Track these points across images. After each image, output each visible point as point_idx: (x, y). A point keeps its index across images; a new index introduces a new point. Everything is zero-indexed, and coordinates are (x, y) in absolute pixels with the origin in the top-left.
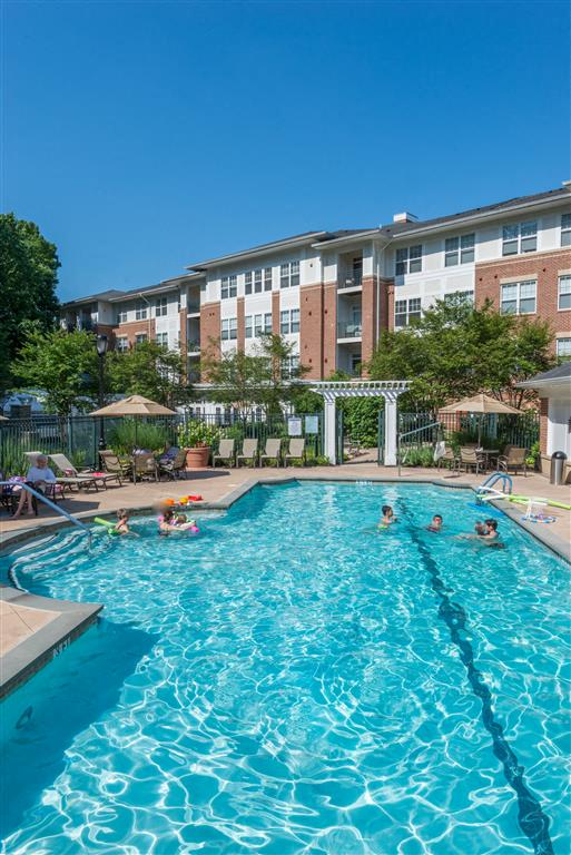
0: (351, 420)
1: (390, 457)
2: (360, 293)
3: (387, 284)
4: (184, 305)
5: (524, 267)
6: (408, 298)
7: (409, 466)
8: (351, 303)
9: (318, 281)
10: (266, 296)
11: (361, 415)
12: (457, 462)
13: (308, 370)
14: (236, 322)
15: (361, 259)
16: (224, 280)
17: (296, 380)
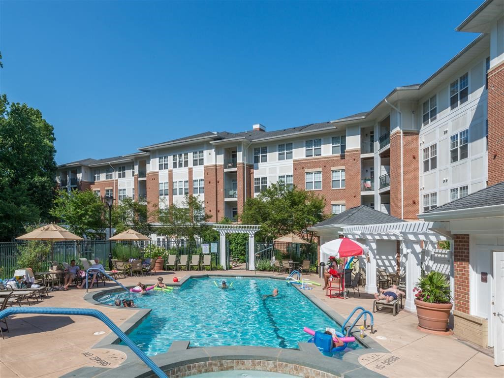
0: (233, 247)
1: (252, 266)
2: (236, 172)
3: (250, 168)
4: (136, 172)
5: (316, 164)
6: (261, 176)
7: (261, 270)
8: (231, 177)
9: (214, 163)
10: (185, 170)
11: (238, 244)
12: (281, 268)
13: (210, 217)
14: (168, 185)
15: (236, 152)
16: (161, 158)
17: (203, 222)
